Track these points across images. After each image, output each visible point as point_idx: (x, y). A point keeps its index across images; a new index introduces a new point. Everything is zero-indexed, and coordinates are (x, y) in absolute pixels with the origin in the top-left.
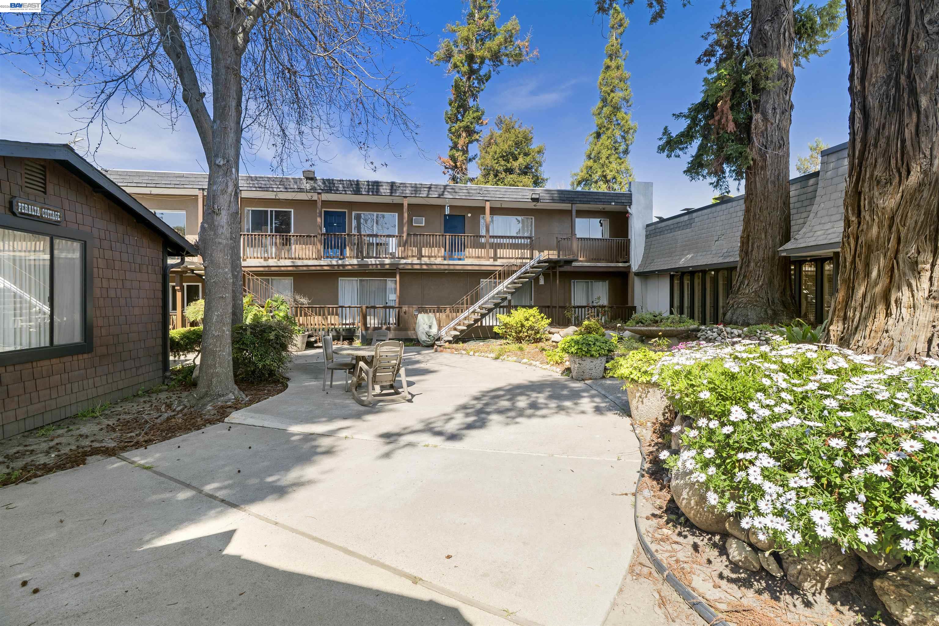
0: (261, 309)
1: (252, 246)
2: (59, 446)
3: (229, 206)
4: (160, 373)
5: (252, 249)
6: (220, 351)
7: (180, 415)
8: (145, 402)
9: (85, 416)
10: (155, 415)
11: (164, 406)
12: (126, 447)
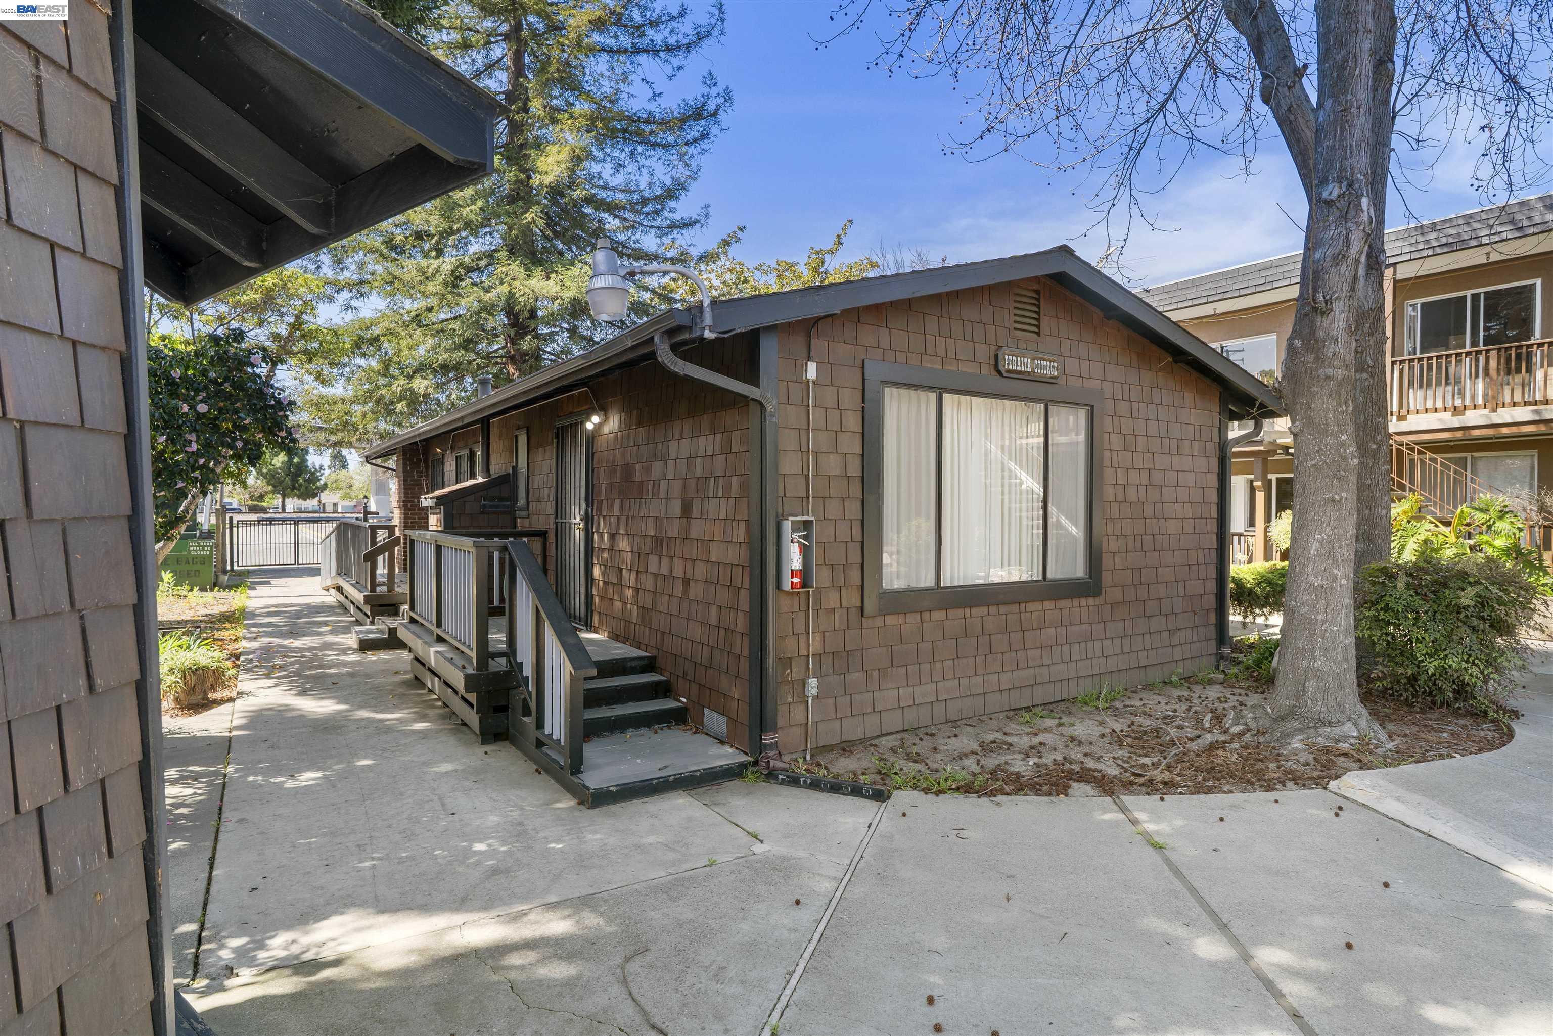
0: (1442, 528)
1: (1421, 386)
2: (1041, 749)
3: (1353, 289)
4: (1212, 646)
5: (1420, 393)
6: (1324, 621)
7: (1236, 745)
8: (1180, 699)
9: (1086, 703)
10: (1191, 733)
11: (1209, 717)
12: (1131, 783)
